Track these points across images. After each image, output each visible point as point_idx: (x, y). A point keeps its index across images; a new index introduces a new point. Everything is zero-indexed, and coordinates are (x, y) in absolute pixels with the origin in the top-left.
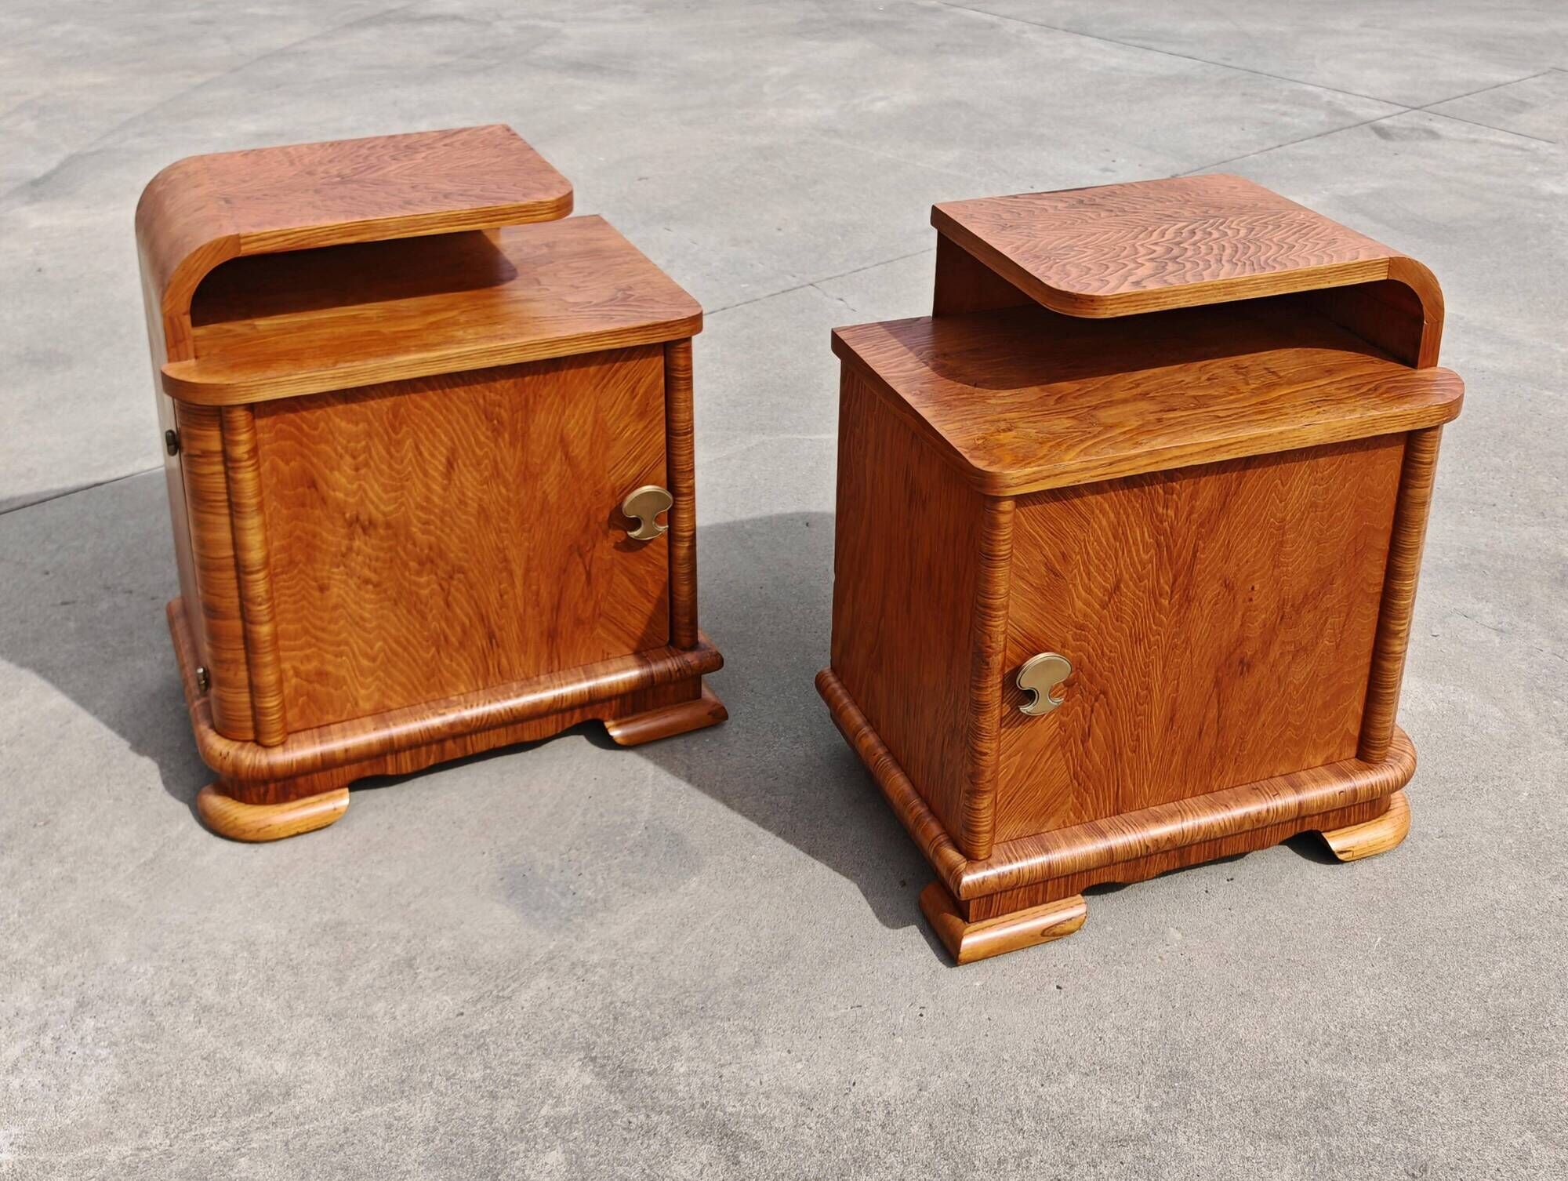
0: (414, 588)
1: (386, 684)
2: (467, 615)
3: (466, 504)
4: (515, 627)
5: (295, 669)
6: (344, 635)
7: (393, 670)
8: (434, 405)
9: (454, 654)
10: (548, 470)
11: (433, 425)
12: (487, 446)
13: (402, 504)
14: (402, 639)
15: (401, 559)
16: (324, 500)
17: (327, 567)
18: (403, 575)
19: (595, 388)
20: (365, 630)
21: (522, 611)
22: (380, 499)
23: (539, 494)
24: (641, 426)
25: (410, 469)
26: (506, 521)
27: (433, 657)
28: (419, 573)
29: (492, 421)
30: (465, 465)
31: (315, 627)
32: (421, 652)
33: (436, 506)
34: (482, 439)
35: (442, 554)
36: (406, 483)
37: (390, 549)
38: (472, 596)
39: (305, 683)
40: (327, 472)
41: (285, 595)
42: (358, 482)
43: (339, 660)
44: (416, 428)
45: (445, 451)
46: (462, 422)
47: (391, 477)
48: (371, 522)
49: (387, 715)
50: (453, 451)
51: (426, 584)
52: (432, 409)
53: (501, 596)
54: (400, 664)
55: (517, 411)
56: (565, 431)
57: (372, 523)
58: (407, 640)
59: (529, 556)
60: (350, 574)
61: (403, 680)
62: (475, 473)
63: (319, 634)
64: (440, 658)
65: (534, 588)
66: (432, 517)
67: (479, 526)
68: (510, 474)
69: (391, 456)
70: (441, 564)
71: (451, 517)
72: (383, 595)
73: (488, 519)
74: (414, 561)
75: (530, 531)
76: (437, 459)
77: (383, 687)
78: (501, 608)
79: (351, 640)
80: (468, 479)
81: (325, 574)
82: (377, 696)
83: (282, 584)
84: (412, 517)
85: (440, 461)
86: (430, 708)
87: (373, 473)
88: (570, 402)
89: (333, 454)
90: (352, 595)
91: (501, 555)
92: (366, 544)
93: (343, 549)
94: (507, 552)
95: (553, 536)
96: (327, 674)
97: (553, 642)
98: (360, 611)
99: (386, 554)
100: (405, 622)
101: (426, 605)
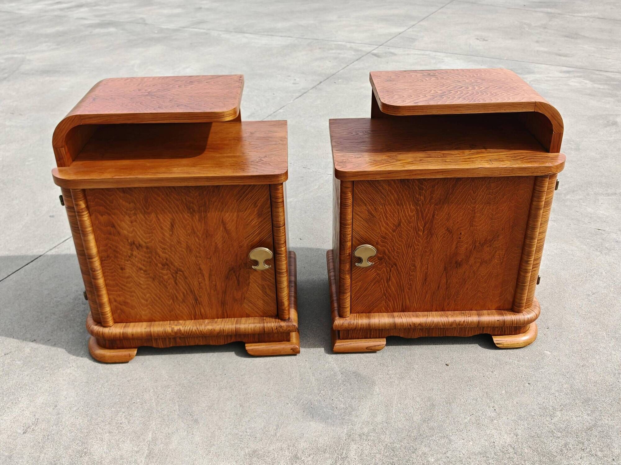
0: (161, 275)
1: (153, 311)
2: (185, 289)
3: (181, 244)
4: (206, 297)
5: (114, 298)
6: (133, 289)
7: (155, 306)
8: (162, 199)
9: (181, 304)
10: (217, 234)
11: (163, 208)
12: (189, 220)
13: (152, 240)
14: (158, 295)
15: (154, 262)
16: (119, 233)
17: (123, 261)
18: (156, 269)
19: (237, 201)
20: (141, 288)
21: (209, 291)
22: (142, 235)
23: (213, 244)
24: (260, 220)
25: (155, 225)
26: (199, 253)
27: (171, 304)
28: (162, 269)
29: (190, 209)
30: (179, 227)
31: (120, 284)
32: (167, 301)
33: (167, 242)
34: (186, 216)
35: (172, 263)
36: (153, 231)
37: (149, 257)
38: (186, 282)
39: (119, 305)
40: (119, 222)
41: (107, 269)
42: (133, 228)
43: (132, 298)
44: (156, 208)
45: (169, 220)
46: (176, 208)
47: (147, 228)
48: (140, 245)
49: (153, 323)
50: (173, 220)
51: (166, 274)
52: (162, 201)
53: (199, 284)
54: (158, 304)
55: (201, 207)
56: (224, 218)
58: (160, 295)
59: (210, 269)
60: (133, 265)
61: (159, 310)
62: (184, 231)
63: (123, 287)
64: (174, 304)
65: (214, 283)
66: (166, 247)
67: (188, 254)
68: (200, 233)
69: (146, 219)
71: (175, 248)
72: (148, 276)
73: (191, 251)
74: (160, 264)
75: (210, 259)
76: (166, 223)
77: (151, 312)
78: (200, 289)
79: (136, 291)
80: (181, 233)
81: (122, 263)
82: (149, 315)
83: (105, 264)
84: (157, 246)
85: (168, 224)
86: (170, 324)
87: (139, 225)
88: (225, 206)
89: (120, 215)
90: (135, 274)
91: (198, 267)
92: (138, 254)
93: (129, 255)
94: (200, 266)
95: (221, 262)
96: (128, 303)
97: (223, 306)
98: (139, 280)
99: (148, 259)
100: (158, 288)
101: (167, 282)
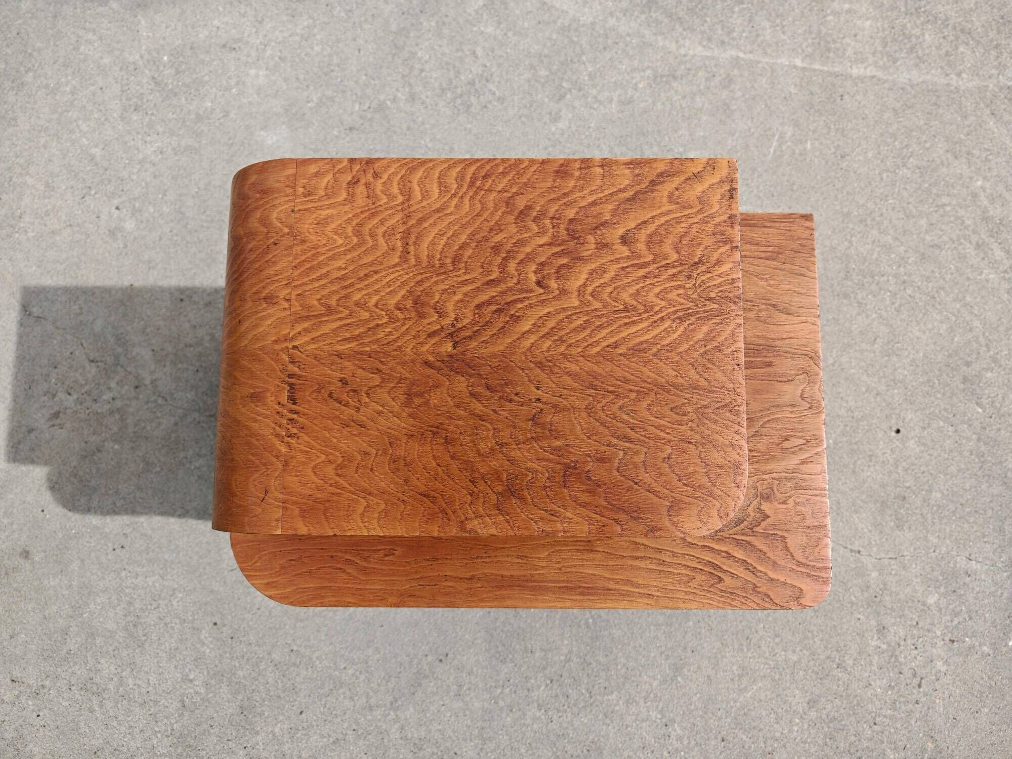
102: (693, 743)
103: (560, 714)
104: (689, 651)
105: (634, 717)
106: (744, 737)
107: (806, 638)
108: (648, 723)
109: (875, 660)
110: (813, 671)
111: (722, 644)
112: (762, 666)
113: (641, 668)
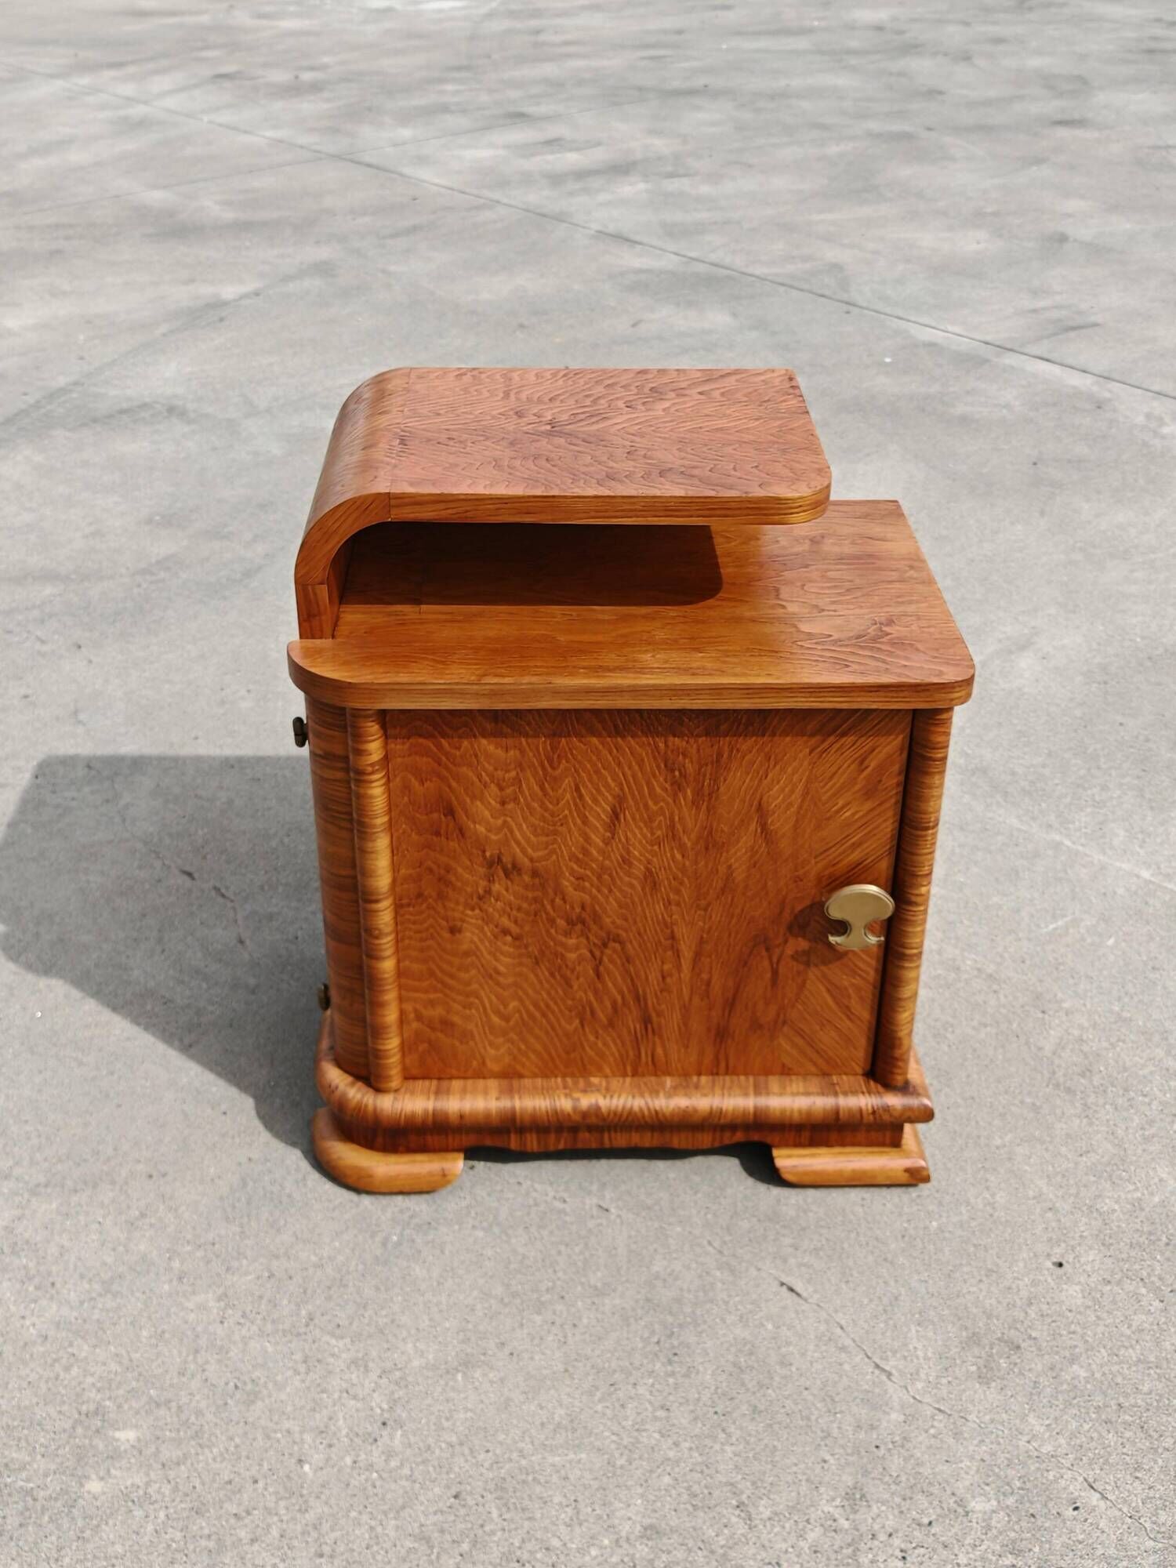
0: (560, 949)
1: (519, 1050)
2: (621, 992)
3: (630, 864)
4: (676, 1017)
5: (416, 1011)
6: (475, 986)
7: (528, 1036)
8: (602, 741)
9: (600, 1032)
10: (738, 841)
11: (599, 765)
12: (664, 800)
13: (554, 851)
14: (542, 1005)
15: (547, 914)
16: (462, 832)
17: (461, 908)
18: (548, 931)
19: (810, 753)
20: (498, 984)
21: (687, 999)
22: (528, 840)
23: (722, 869)
24: (868, 805)
25: (567, 812)
26: (678, 892)
27: (576, 1030)
28: (567, 934)
29: (672, 771)
30: (634, 819)
31: (442, 971)
32: (563, 1023)
33: (594, 860)
34: (658, 790)
35: (596, 918)
36: (560, 829)
37: (536, 900)
38: (627, 971)
39: (428, 1030)
40: (468, 800)
41: (410, 929)
42: (503, 817)
43: (468, 1011)
44: (577, 766)
45: (610, 798)
46: (636, 768)
47: (543, 819)
48: (514, 866)
49: (515, 1083)
50: (621, 799)
51: (575, 949)
52: (600, 746)
53: (664, 978)
54: (537, 1031)
55: (706, 765)
56: (765, 799)
57: (516, 868)
58: (548, 1006)
59: (702, 938)
60: (487, 919)
61: (538, 1047)
62: (645, 830)
63: (447, 980)
64: (584, 1032)
65: (705, 976)
66: (588, 873)
67: (645, 894)
68: (689, 839)
69: (545, 794)
70: (594, 928)
71: (611, 875)
72: (523, 951)
73: (655, 886)
74: (562, 918)
75: (706, 910)
76: (600, 805)
77: (515, 1051)
78: (661, 992)
79: (482, 994)
80: (635, 836)
81: (457, 915)
82: (507, 1059)
83: (407, 917)
84: (564, 869)
85: (604, 810)
86: (565, 1087)
87: (522, 810)
88: (775, 766)
89: (475, 779)
90: (487, 944)
91: (669, 931)
92: (507, 890)
93: (481, 891)
94: (675, 928)
95: (734, 921)
96: (452, 1025)
97: (721, 1042)
98: (494, 962)
99: (530, 904)
100: (546, 985)
101: (573, 971)
102: (406, 1471)
103: (242, 1321)
104: (507, 1351)
105: (344, 1385)
106: (495, 1514)
107: (714, 1438)
108: (359, 1405)
109: (814, 1534)
110: (689, 1488)
111: (566, 1371)
112: (607, 1434)
113: (413, 1332)
